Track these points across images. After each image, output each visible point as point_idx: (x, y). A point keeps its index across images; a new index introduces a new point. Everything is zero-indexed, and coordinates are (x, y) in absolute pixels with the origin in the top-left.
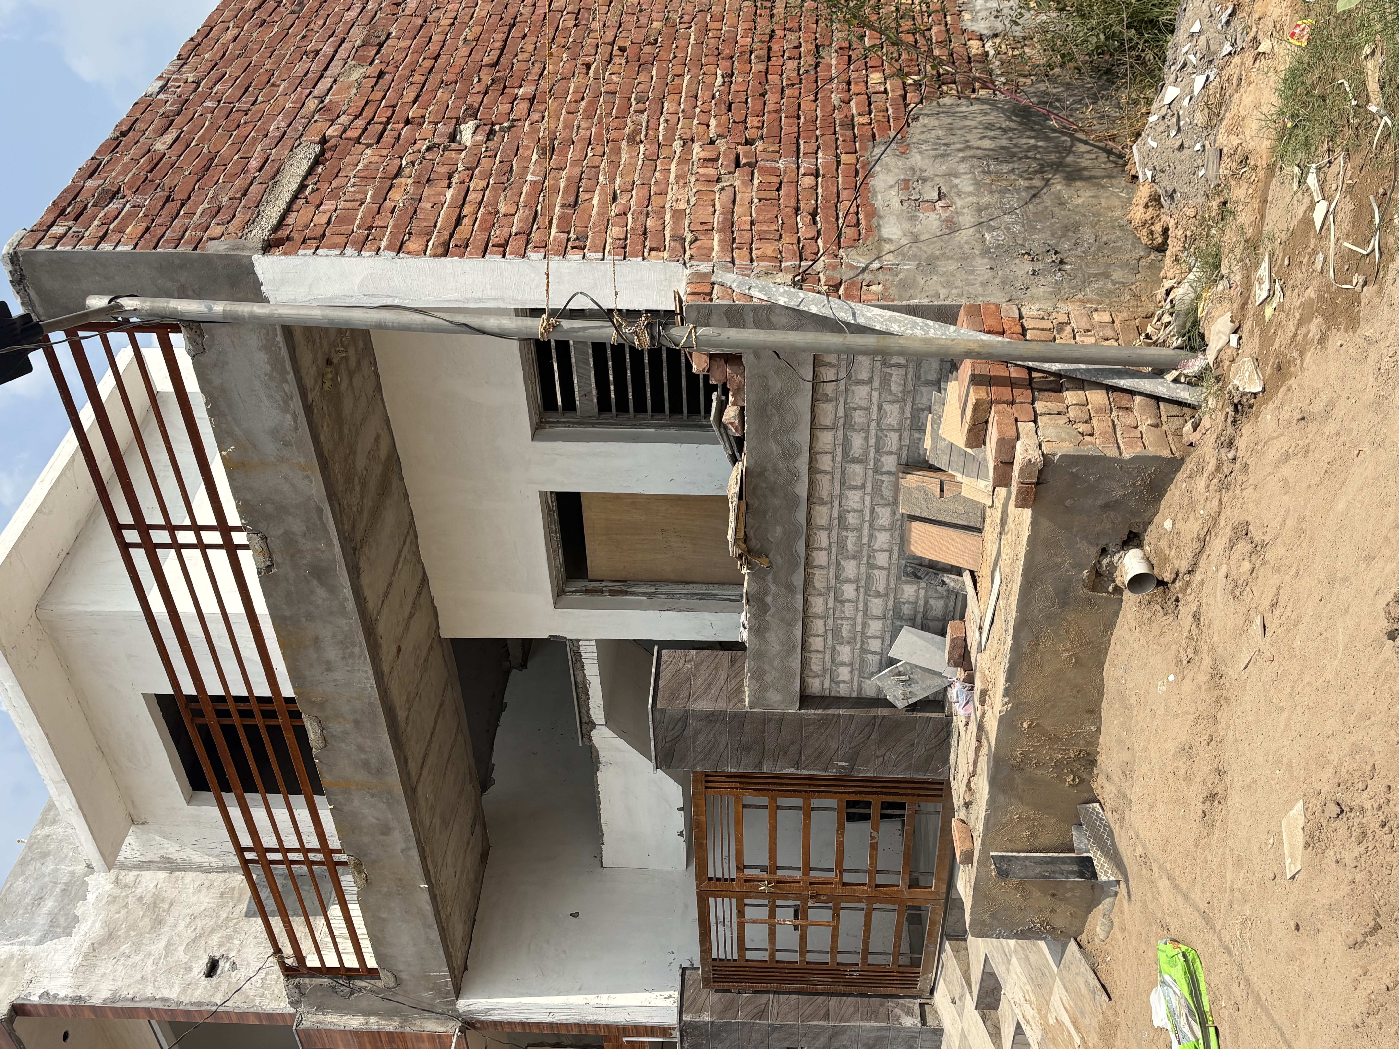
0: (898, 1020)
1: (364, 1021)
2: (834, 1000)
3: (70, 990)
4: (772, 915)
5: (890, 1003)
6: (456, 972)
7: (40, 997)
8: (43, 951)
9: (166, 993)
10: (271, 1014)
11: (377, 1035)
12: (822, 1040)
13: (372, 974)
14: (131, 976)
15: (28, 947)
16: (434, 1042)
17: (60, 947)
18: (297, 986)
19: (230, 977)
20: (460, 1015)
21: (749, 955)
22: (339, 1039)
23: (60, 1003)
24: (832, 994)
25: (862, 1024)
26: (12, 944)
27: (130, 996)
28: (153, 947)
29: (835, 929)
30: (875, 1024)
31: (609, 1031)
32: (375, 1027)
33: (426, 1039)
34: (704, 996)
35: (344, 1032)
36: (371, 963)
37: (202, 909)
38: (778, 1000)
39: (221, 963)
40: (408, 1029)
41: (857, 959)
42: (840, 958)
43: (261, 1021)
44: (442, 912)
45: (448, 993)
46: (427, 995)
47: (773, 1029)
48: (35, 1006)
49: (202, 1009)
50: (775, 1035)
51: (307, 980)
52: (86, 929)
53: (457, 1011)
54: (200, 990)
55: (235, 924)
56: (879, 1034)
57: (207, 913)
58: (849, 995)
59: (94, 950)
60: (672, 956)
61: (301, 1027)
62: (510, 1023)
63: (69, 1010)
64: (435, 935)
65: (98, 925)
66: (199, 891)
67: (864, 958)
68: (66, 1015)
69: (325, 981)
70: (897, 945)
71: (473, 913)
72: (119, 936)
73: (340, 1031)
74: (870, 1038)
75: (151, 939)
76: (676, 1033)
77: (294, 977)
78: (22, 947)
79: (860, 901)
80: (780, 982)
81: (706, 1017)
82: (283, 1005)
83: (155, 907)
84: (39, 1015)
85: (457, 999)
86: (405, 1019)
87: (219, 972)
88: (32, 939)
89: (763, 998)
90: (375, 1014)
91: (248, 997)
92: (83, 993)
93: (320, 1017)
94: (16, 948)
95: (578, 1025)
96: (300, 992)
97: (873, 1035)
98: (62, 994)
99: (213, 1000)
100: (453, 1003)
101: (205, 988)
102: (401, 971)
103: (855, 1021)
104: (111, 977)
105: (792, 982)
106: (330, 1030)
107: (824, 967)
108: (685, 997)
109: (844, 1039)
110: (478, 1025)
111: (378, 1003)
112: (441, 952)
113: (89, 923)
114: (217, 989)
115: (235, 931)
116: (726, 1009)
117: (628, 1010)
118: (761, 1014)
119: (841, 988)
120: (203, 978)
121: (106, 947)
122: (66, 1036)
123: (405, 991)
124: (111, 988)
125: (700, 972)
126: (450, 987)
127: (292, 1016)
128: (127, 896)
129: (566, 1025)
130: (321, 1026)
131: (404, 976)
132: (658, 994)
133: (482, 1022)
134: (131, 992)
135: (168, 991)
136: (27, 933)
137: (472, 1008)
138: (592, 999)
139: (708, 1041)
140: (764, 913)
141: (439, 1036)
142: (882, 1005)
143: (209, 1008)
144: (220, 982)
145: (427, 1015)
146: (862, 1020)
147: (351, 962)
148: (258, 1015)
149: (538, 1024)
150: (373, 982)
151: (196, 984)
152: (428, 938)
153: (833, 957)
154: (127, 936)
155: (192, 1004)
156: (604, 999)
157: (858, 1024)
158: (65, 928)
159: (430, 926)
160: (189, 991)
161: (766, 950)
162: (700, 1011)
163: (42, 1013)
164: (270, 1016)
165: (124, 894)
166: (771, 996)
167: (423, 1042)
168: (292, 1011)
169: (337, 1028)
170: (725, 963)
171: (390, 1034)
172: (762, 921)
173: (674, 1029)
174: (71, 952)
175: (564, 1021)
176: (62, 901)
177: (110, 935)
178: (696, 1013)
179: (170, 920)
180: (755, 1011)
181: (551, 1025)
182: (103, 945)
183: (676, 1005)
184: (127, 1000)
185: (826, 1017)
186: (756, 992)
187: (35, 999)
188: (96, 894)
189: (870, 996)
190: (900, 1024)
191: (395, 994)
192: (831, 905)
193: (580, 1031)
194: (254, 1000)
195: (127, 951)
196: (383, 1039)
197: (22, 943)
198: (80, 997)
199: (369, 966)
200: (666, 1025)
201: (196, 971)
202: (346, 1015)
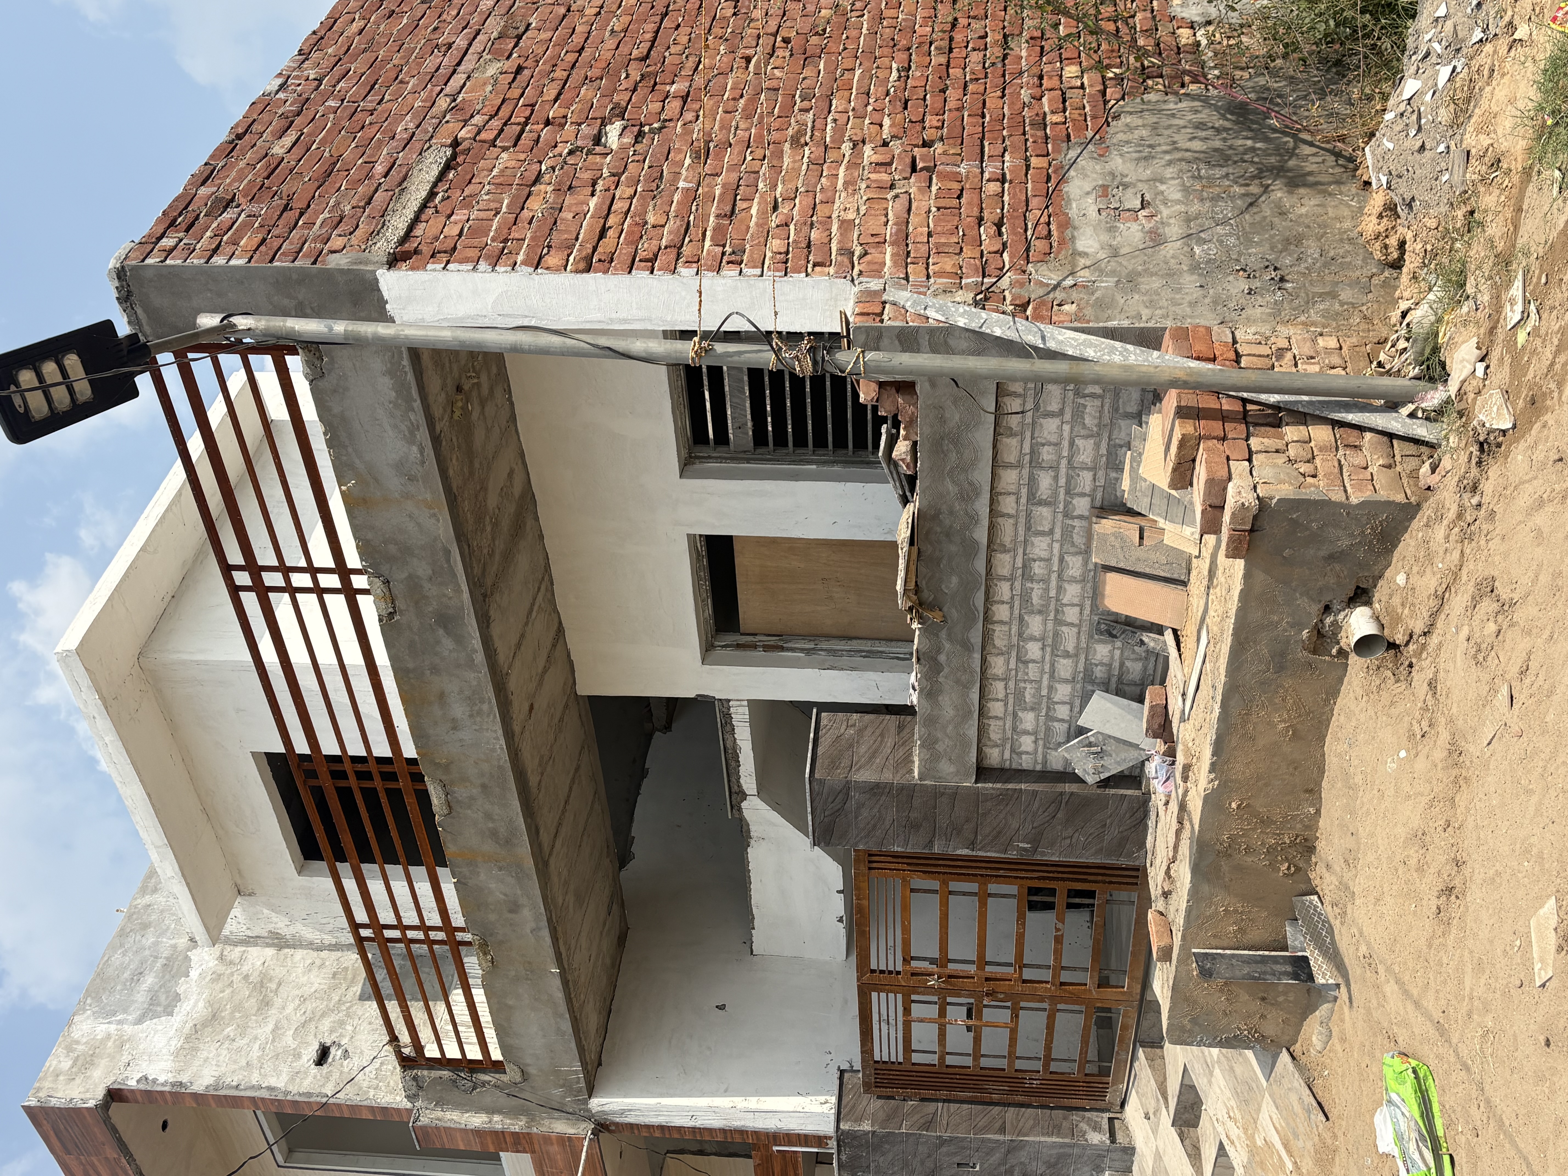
0: (1083, 1135)
1: (486, 1119)
2: (1011, 1112)
3: (170, 1075)
4: (942, 1013)
5: (1075, 1117)
6: (589, 1067)
7: (138, 1081)
8: (142, 1032)
9: (273, 1082)
10: (386, 1108)
11: (501, 1135)
12: (997, 1156)
13: (498, 1067)
14: (235, 1062)
15: (126, 1027)
16: (564, 1145)
17: (160, 1028)
18: (415, 1079)
19: (342, 1066)
20: (593, 1116)
21: (916, 1058)
22: (459, 1139)
23: (159, 1089)
24: (1009, 1105)
25: (1042, 1139)
26: (109, 1023)
27: (234, 1083)
28: (259, 1031)
29: (1014, 1032)
30: (1057, 1140)
31: (758, 1139)
32: (499, 1127)
33: (554, 1141)
34: (864, 1103)
35: (465, 1131)
36: (496, 1054)
37: (313, 990)
38: (948, 1110)
39: (333, 1050)
40: (535, 1130)
41: (1038, 1065)
42: (1019, 1064)
43: (375, 1115)
44: (574, 1000)
45: (580, 1091)
46: (557, 1092)
47: (942, 1142)
48: (132, 1091)
49: (312, 1100)
50: (944, 1149)
51: (425, 1073)
52: (188, 1008)
53: (589, 1110)
54: (310, 1079)
55: (348, 1008)
56: (1062, 1150)
57: (318, 995)
58: (1028, 1106)
59: (196, 1032)
60: (829, 1057)
61: (419, 1123)
62: (648, 1127)
63: (168, 1097)
64: (566, 1026)
65: (201, 1004)
66: (310, 971)
67: (1046, 1065)
68: (166, 1102)
69: (446, 1073)
70: (1084, 1052)
71: (608, 1003)
72: (223, 1018)
73: (461, 1130)
74: (1051, 1155)
75: (257, 1022)
76: (833, 1144)
77: (412, 1068)
78: (119, 1027)
79: (1042, 1000)
80: (950, 1089)
81: (866, 1126)
82: (398, 1099)
83: (262, 987)
84: (137, 1102)
85: (590, 1098)
86: (532, 1119)
87: (330, 1060)
88: (130, 1017)
89: (931, 1107)
90: (499, 1112)
91: (360, 1088)
92: (184, 1078)
93: (440, 1114)
94: (113, 1027)
95: (723, 1131)
96: (418, 1085)
97: (1054, 1152)
98: (161, 1079)
99: (324, 1091)
100: (586, 1102)
101: (315, 1077)
102: (529, 1065)
103: (1035, 1136)
104: (214, 1063)
105: (963, 1090)
106: (450, 1128)
107: (1001, 1073)
108: (844, 1103)
109: (1023, 1156)
110: (613, 1128)
111: (502, 1100)
112: (573, 1045)
113: (192, 1002)
114: (327, 1078)
115: (348, 1015)
116: (889, 1118)
117: (779, 1115)
118: (929, 1124)
119: (1020, 1098)
120: (313, 1066)
121: (210, 1029)
122: (165, 1126)
123: (532, 1087)
124: (214, 1073)
125: (860, 1075)
126: (583, 1084)
127: (409, 1111)
128: (232, 974)
129: (710, 1131)
130: (440, 1124)
131: (532, 1071)
132: (813, 1098)
133: (617, 1124)
134: (236, 1079)
135: (275, 1079)
136: (125, 1011)
137: (606, 1108)
138: (740, 1102)
139: (868, 1153)
140: (933, 1011)
141: (570, 1139)
142: (1065, 1118)
143: (319, 1099)
144: (331, 1071)
145: (556, 1114)
146: (1043, 1135)
147: (474, 1053)
148: (371, 1109)
149: (679, 1129)
150: (497, 1076)
151: (305, 1073)
152: (559, 1029)
153: (1011, 1063)
154: (232, 1018)
155: (300, 1095)
156: (753, 1103)
157: (1038, 1139)
158: (166, 1007)
159: (561, 1016)
160: (298, 1080)
161: (935, 1053)
162: (859, 1120)
163: (140, 1099)
164: (385, 1110)
165: (229, 971)
166: (940, 1105)
167: (552, 1143)
168: (409, 1105)
169: (458, 1126)
170: (889, 1066)
171: (515, 1134)
172: (931, 1021)
173: (830, 1138)
174: (172, 1033)
175: (708, 1126)
176: (163, 977)
177: (214, 1016)
178: (856, 1121)
179: (278, 1002)
180: (922, 1121)
181: (694, 1130)
182: (207, 1027)
183: (833, 1111)
184: (232, 1087)
185: (1002, 1130)
186: (923, 1100)
187: (132, 1083)
188: (200, 970)
189: (1052, 1108)
190: (1086, 1140)
191: (521, 1090)
192: (1009, 1004)
193: (726, 1137)
194: (367, 1092)
195: (232, 1034)
196: (508, 1140)
197: (120, 1022)
198: (181, 1083)
199: (494, 1058)
200: (822, 1134)
201: (305, 1058)
202: (467, 1112)
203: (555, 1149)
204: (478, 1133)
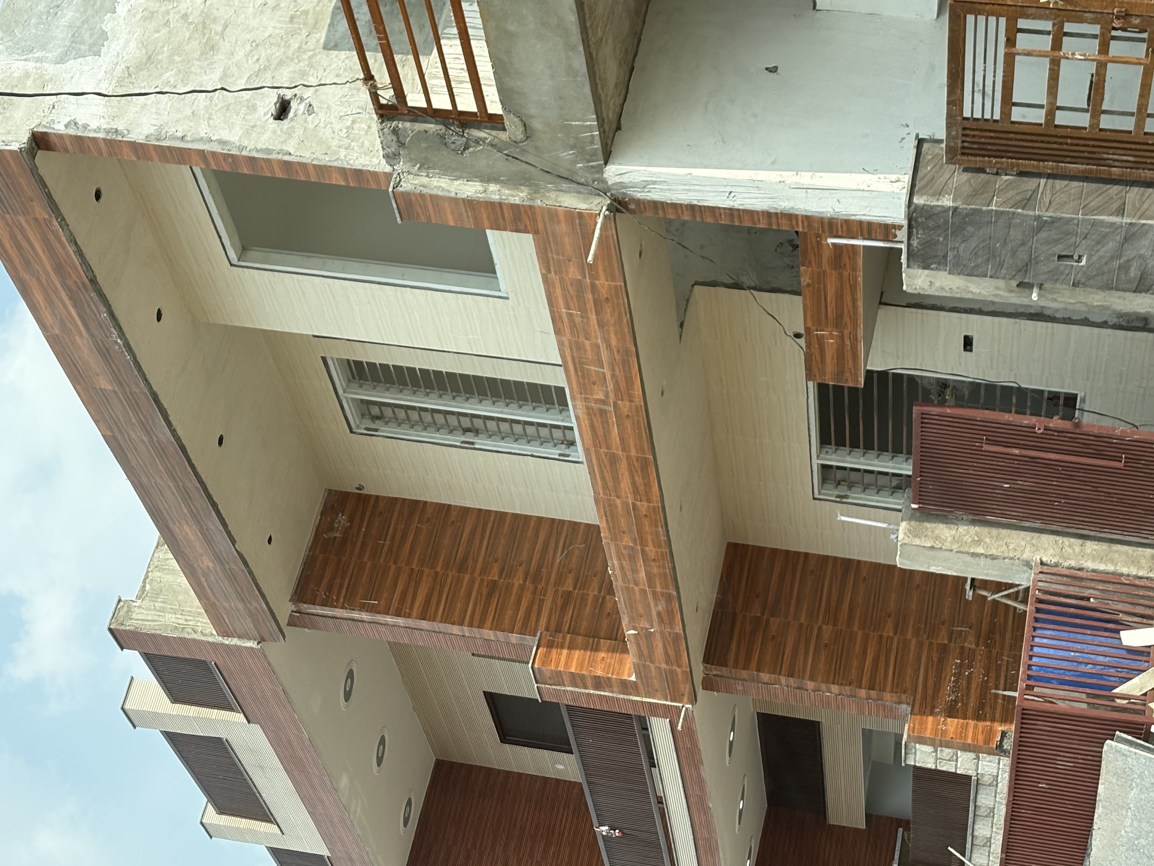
1: (481, 189)
2: (1134, 192)
3: (103, 120)
4: (1056, 48)
6: (606, 127)
7: (66, 126)
8: (66, 71)
9: (225, 135)
10: (360, 171)
11: (498, 209)
12: (1110, 246)
13: (494, 121)
14: (179, 111)
15: (46, 65)
16: (573, 223)
17: (86, 68)
18: (395, 132)
19: (306, 121)
20: (609, 189)
21: (1017, 114)
22: (447, 210)
23: (92, 135)
24: (1132, 183)
26: (25, 60)
27: (180, 134)
28: (205, 78)
29: (1148, 71)
31: (810, 225)
32: (496, 197)
33: (562, 218)
34: (947, 176)
35: (455, 201)
36: (494, 107)
37: (267, 34)
38: (1053, 187)
39: (294, 105)
40: (538, 203)
43: (346, 180)
44: (590, 31)
45: (594, 154)
46: (567, 155)
47: (1042, 224)
48: (61, 136)
49: (271, 157)
50: (1043, 235)
51: (408, 125)
52: (118, 49)
53: (604, 181)
54: (268, 134)
55: (310, 58)
57: (272, 41)
59: (130, 75)
60: (906, 127)
61: (400, 189)
62: (675, 206)
63: (103, 146)
64: (580, 63)
65: (133, 45)
66: (262, 12)
68: (100, 153)
69: (432, 127)
71: (630, 56)
72: (160, 61)
73: (451, 199)
75: (201, 68)
76: (903, 233)
77: (391, 119)
78: (38, 65)
80: (1059, 158)
81: (947, 202)
82: (375, 161)
83: (204, 28)
84: (67, 151)
85: (606, 163)
87: (291, 115)
88: (50, 55)
89: (1031, 183)
90: (496, 180)
91: (329, 147)
92: (120, 125)
93: (425, 180)
94: (31, 65)
95: (768, 215)
96: (398, 141)
98: (94, 125)
99: (285, 148)
100: (600, 170)
101: (274, 132)
102: (532, 117)
104: (154, 110)
105: (1074, 160)
106: (437, 197)
107: (1126, 138)
108: (920, 174)
109: (1144, 246)
110: (632, 206)
111: (501, 164)
112: (587, 90)
113: (122, 41)
114: (289, 134)
115: (311, 65)
116: (975, 194)
117: (839, 195)
118: (1026, 202)
119: (1148, 176)
120: (271, 120)
121: (145, 72)
122: (98, 195)
123: (537, 148)
124: (154, 122)
125: (943, 145)
126: (598, 146)
127: (388, 176)
128: (168, 12)
129: (751, 213)
130: (425, 191)
131: (537, 124)
132: (882, 176)
133: (638, 202)
134: (180, 130)
135: (227, 132)
136: (43, 48)
137: (625, 179)
138: (790, 177)
139: (946, 238)
141: (580, 215)
143: (280, 157)
144: (293, 127)
145: (565, 186)
147: (467, 103)
148: (342, 171)
149: (713, 210)
150: (494, 133)
151: (263, 127)
152: (570, 66)
155: (258, 151)
156: (806, 178)
158: (91, 46)
159: (573, 48)
160: (254, 135)
161: (1041, 107)
162: (939, 194)
163: (70, 147)
164: (359, 173)
165: (163, 9)
166: (1043, 181)
167: (559, 222)
169: (447, 194)
170: (982, 126)
171: (515, 208)
172: (1041, 58)
173: (900, 226)
174: (101, 75)
175: (749, 207)
176: (85, 11)
177: (149, 58)
178: (933, 195)
179: (225, 46)
180: (1018, 198)
181: (731, 212)
182: (142, 70)
183: (905, 191)
184: (176, 138)
185: (1121, 211)
186: (1021, 174)
187: (60, 128)
188: (127, 7)
191: (524, 151)
193: (770, 224)
194: (337, 153)
195: (172, 80)
196: (506, 214)
197: (38, 60)
198: (116, 131)
199: (490, 111)
200: (889, 220)
201: (261, 111)
202: (458, 178)
203: (563, 227)
204: (470, 203)
